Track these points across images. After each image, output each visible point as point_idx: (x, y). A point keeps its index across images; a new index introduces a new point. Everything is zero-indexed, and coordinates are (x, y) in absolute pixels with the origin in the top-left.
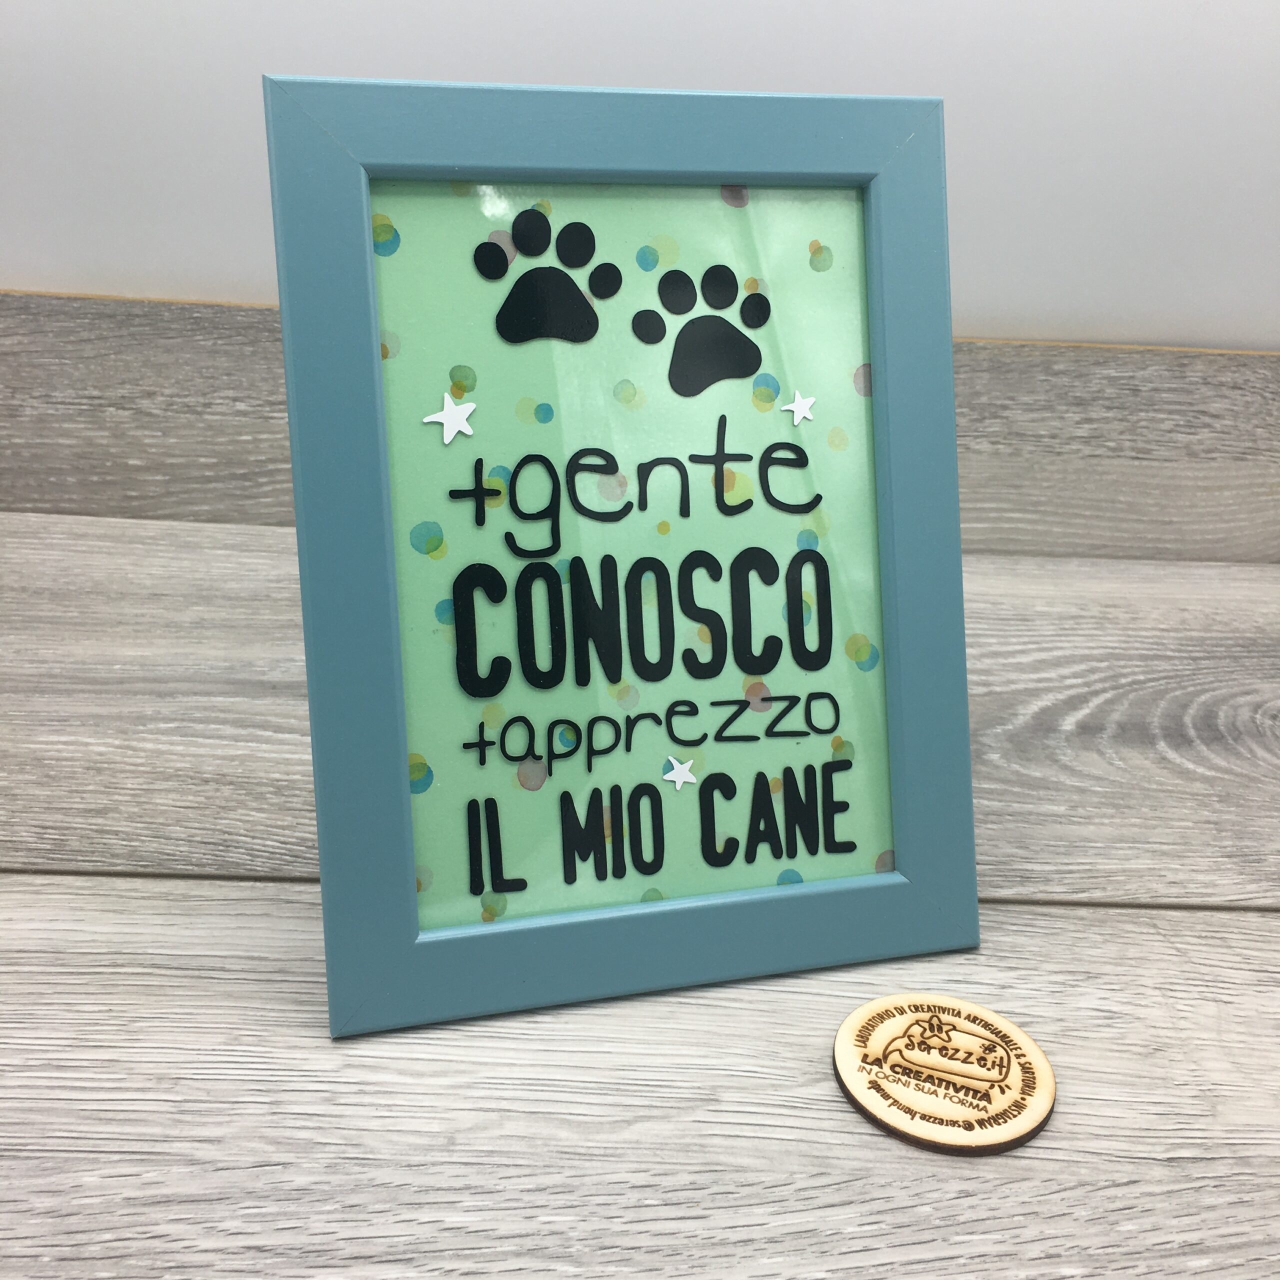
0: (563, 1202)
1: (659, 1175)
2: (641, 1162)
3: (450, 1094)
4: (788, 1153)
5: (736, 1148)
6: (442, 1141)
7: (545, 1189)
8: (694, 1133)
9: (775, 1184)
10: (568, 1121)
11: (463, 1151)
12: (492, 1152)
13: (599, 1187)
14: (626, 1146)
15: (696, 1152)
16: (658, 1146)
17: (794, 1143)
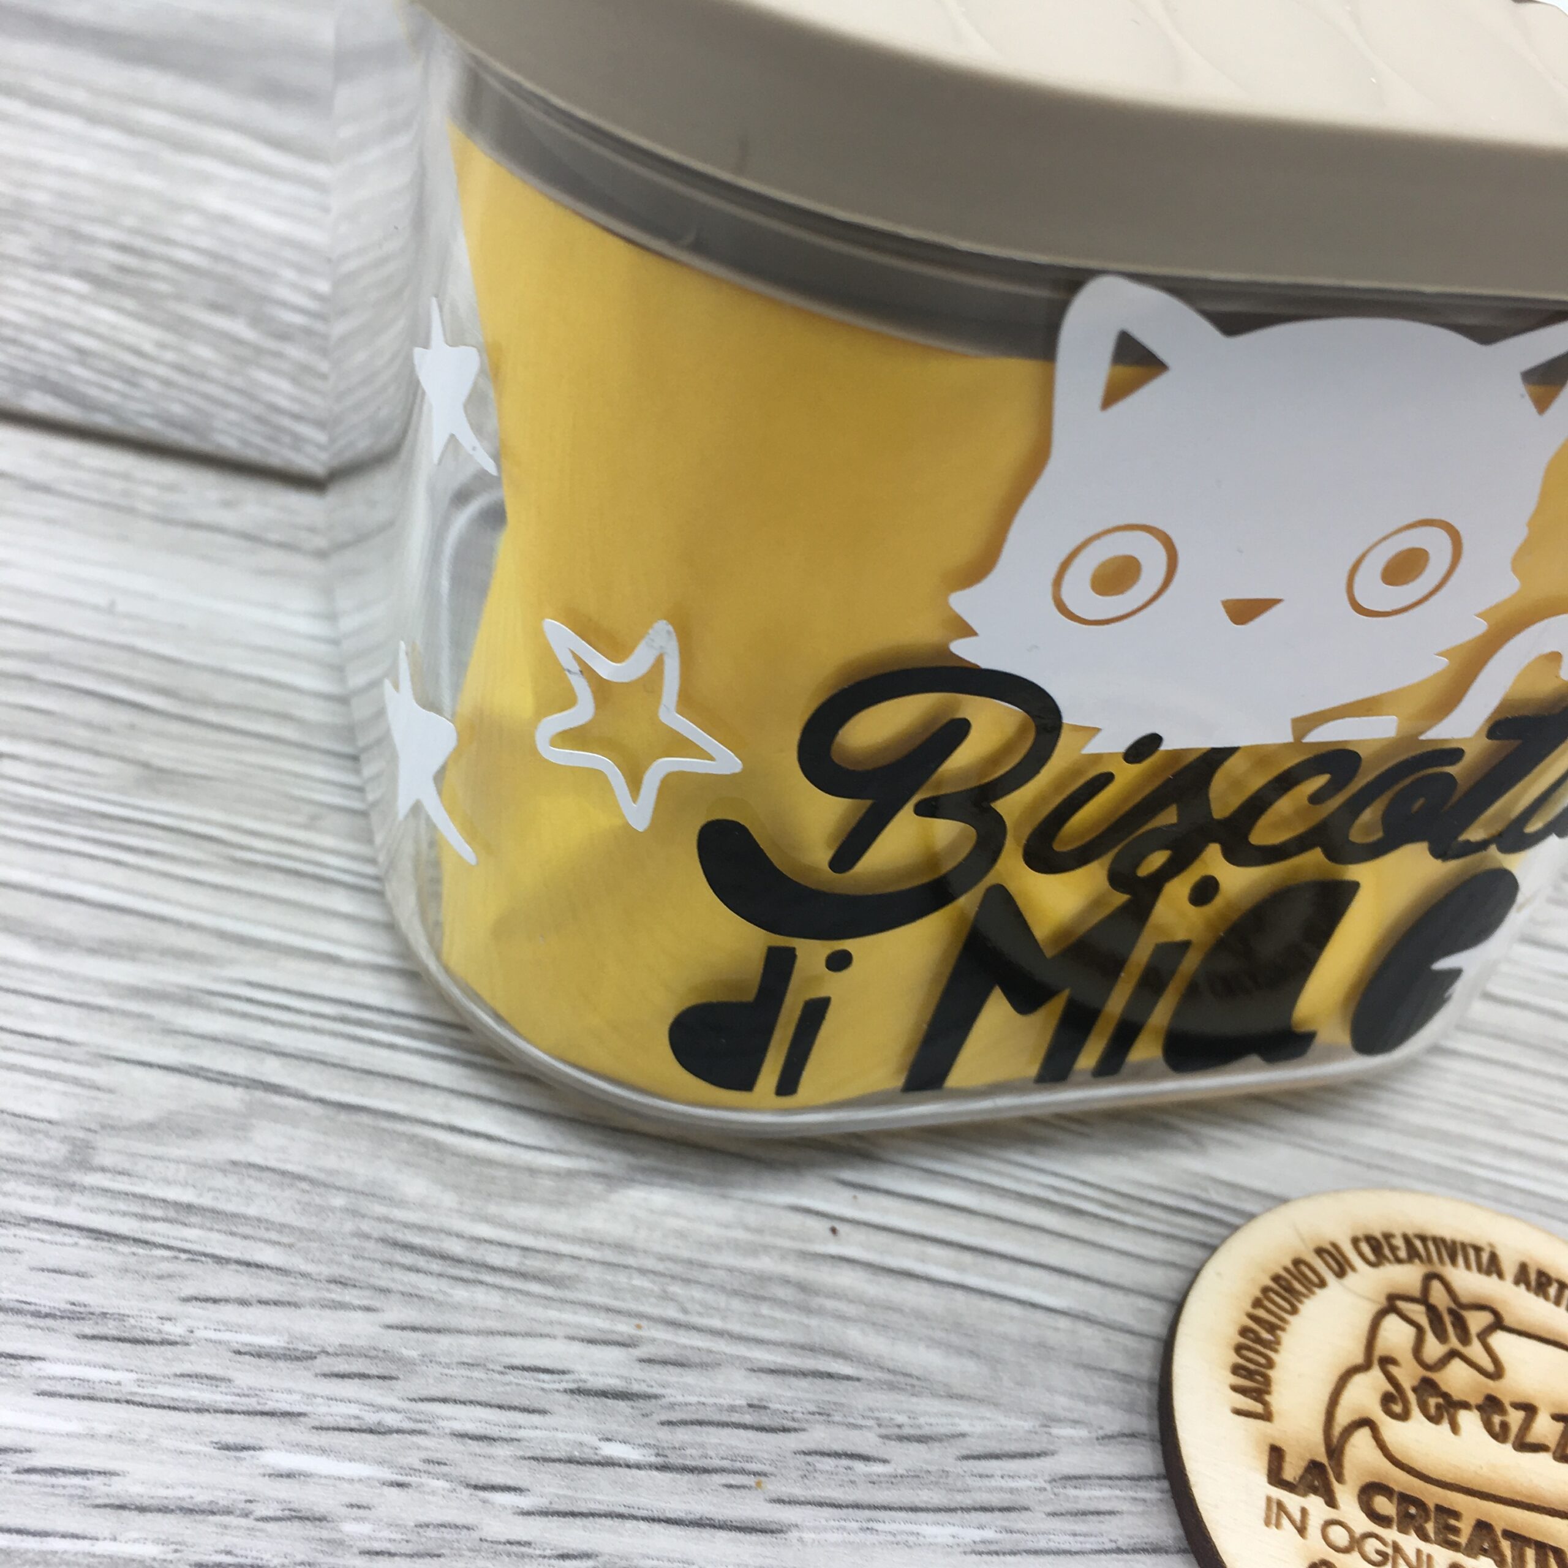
0: (354, 1410)
1: (665, 1362)
2: (619, 1312)
3: (126, 1014)
4: (1043, 1350)
5: (898, 1309)
6: (54, 1150)
7: (311, 1357)
8: (787, 1243)
9: (993, 1446)
10: (439, 1147)
11: (105, 1191)
12: (189, 1208)
13: (477, 1374)
14: (588, 1252)
15: (782, 1303)
16: (678, 1269)
17: (1063, 1323)
